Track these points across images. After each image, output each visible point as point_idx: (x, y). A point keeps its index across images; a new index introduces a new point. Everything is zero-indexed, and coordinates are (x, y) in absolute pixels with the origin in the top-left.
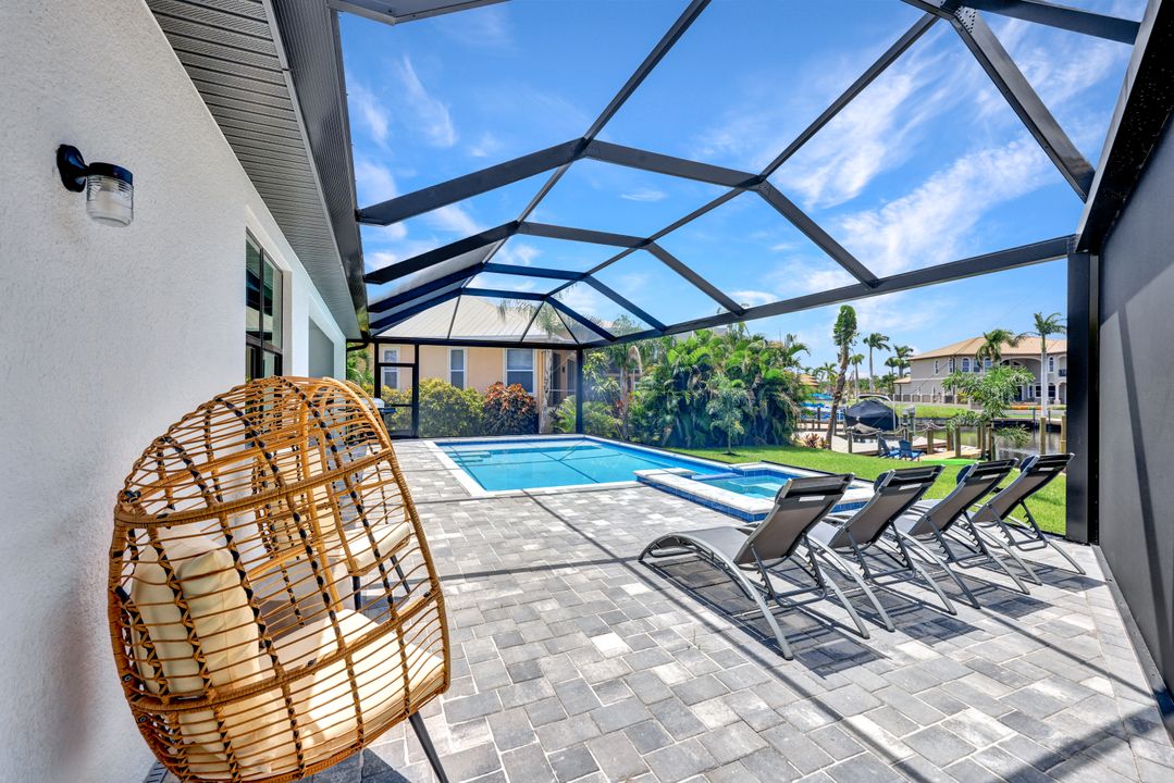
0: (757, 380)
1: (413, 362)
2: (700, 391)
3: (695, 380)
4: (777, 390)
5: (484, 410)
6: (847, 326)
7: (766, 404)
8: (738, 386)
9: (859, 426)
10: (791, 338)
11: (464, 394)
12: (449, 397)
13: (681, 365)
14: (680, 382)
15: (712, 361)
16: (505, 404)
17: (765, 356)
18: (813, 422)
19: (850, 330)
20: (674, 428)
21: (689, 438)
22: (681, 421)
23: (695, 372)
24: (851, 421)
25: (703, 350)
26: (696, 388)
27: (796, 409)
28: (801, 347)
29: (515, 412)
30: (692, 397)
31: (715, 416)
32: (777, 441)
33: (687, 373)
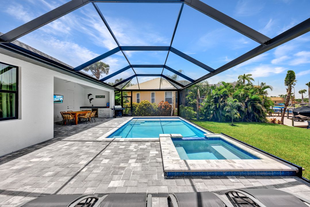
0: (247, 99)
1: (131, 96)
2: (223, 103)
3: (221, 100)
4: (256, 103)
5: (158, 109)
6: (290, 78)
7: (251, 108)
8: (235, 101)
9: (299, 116)
10: (263, 84)
11: (153, 105)
12: (148, 105)
13: (217, 94)
14: (216, 100)
15: (228, 93)
16: (163, 107)
17: (252, 91)
18: (279, 113)
19: (292, 79)
20: (214, 115)
21: (219, 119)
22: (216, 113)
23: (222, 97)
24: (295, 113)
25: (225, 89)
26: (222, 102)
27: (264, 110)
28: (268, 87)
29: (166, 109)
30: (219, 105)
31: (228, 112)
32: (257, 121)
33: (218, 97)
